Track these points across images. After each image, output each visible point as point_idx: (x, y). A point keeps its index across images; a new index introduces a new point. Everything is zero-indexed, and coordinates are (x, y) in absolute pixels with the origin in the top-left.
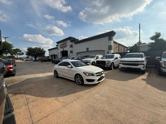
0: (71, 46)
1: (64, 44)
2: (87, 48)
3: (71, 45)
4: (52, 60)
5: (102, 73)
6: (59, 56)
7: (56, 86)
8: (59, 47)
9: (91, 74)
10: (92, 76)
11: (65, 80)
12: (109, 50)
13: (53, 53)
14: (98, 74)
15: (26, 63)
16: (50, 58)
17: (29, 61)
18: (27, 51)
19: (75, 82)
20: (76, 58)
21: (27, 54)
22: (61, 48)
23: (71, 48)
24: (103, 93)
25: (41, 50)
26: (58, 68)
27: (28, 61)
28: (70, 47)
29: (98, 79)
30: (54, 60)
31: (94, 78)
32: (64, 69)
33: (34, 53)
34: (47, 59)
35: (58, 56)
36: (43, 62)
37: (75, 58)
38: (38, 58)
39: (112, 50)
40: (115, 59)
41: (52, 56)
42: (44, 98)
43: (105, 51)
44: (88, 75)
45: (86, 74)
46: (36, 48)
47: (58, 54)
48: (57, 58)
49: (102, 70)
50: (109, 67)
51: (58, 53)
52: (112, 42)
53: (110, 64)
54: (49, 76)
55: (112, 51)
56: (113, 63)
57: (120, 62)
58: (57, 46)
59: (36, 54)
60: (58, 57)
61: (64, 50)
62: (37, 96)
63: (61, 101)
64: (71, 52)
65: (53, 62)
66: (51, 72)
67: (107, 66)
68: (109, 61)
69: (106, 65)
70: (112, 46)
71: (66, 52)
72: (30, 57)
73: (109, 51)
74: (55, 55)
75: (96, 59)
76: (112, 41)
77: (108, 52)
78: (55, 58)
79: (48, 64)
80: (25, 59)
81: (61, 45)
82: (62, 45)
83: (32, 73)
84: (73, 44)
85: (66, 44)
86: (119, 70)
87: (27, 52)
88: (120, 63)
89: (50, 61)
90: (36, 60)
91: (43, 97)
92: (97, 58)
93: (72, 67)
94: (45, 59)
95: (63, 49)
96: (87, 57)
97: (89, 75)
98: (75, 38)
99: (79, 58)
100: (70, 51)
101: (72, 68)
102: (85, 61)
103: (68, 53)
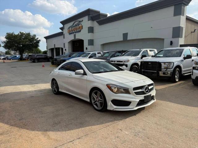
0: (91, 30)
1: (76, 25)
2: (124, 34)
3: (90, 27)
4: (52, 58)
5: (150, 88)
6: (66, 50)
7: (49, 109)
8: (66, 31)
9: (124, 90)
10: (126, 93)
11: (70, 100)
12: (173, 37)
13: (55, 45)
14: (140, 90)
15: (4, 64)
16: (49, 54)
17: (10, 59)
18: (5, 40)
19: (90, 104)
20: (100, 55)
21: (5, 47)
22: (70, 34)
23: (90, 34)
24: (141, 130)
25: (32, 39)
26: (59, 75)
27: (8, 59)
28: (89, 32)
29: (138, 100)
30: (56, 60)
31: (128, 97)
32: (70, 77)
33: (19, 44)
34: (43, 57)
35: (64, 51)
36: (34, 62)
37: (98, 55)
38: (25, 55)
39: (182, 37)
40: (185, 58)
41: (52, 50)
42: (23, 130)
43: (163, 39)
44: (116, 90)
45: (113, 88)
46: (22, 34)
47: (64, 47)
48: (62, 54)
49: (151, 82)
50: (169, 75)
51: (64, 44)
52: (183, 19)
53: (172, 70)
54: (41, 91)
55: (182, 41)
56: (179, 67)
57: (194, 66)
58: (62, 29)
59: (21, 46)
60: (65, 53)
61: (77, 38)
62: (12, 125)
63: (53, 137)
64: (91, 42)
65: (53, 63)
66: (46, 82)
67: (164, 73)
68: (170, 63)
69: (161, 70)
70: (182, 28)
71: (81, 42)
72: (12, 52)
73: (173, 40)
74: (59, 48)
75: (142, 58)
76: (181, 16)
77: (171, 43)
78: (58, 54)
79: (43, 66)
80: (3, 56)
81: (69, 28)
82: (71, 27)
83: (11, 83)
84: (95, 24)
85: (80, 25)
86: (191, 83)
87: (5, 42)
88: (194, 68)
89: (48, 61)
90: (21, 59)
91: (21, 127)
92: (143, 56)
93: (85, 74)
94: (38, 57)
95: (75, 36)
96: (122, 53)
97: (118, 92)
98: (99, 12)
99: (105, 56)
100: (89, 40)
101: (85, 76)
102: (117, 62)
103: (84, 45)
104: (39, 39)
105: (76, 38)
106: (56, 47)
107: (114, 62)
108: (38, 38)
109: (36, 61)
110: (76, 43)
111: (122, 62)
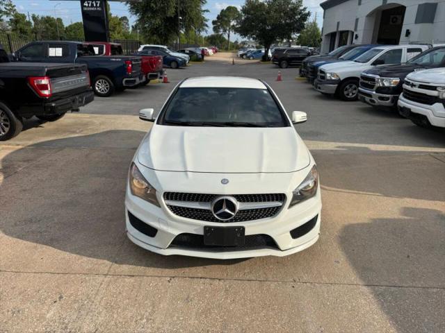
6: (357, 37)
13: (338, 24)
29: (177, 233)
35: (354, 40)
41: (332, 36)
47: (356, 29)
74: (347, 32)
79: (279, 79)
90: (265, 58)
94: (289, 54)
100: (419, 6)
102: (421, 87)
103: (404, 23)
104: (307, 11)
105: (388, 2)
106: (341, 29)
107: (413, 85)
108: (305, 9)
109: (284, 65)
110: (392, 16)
111: (434, 88)
